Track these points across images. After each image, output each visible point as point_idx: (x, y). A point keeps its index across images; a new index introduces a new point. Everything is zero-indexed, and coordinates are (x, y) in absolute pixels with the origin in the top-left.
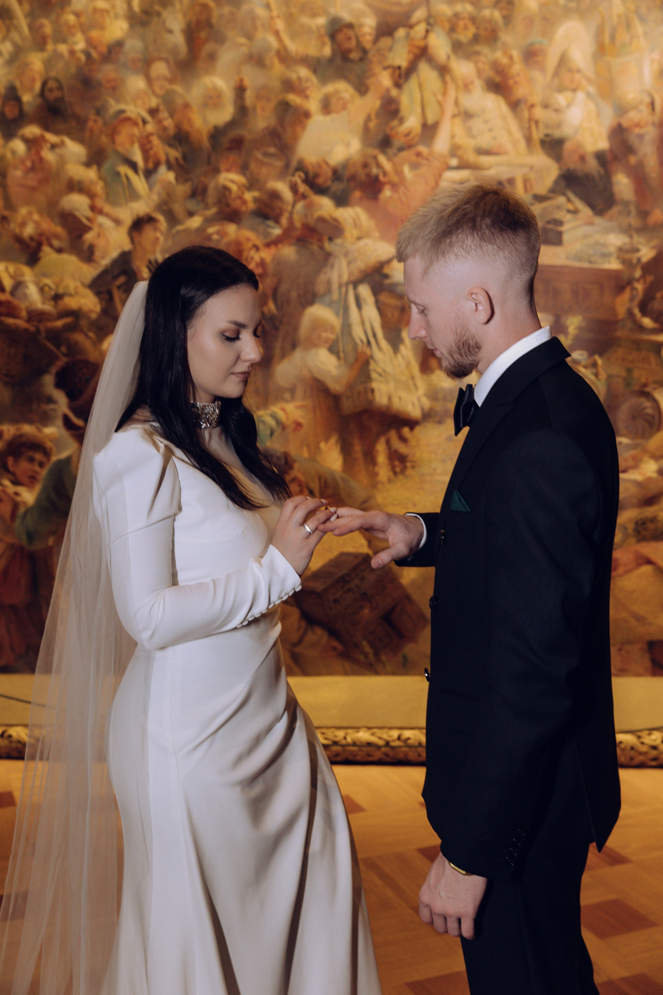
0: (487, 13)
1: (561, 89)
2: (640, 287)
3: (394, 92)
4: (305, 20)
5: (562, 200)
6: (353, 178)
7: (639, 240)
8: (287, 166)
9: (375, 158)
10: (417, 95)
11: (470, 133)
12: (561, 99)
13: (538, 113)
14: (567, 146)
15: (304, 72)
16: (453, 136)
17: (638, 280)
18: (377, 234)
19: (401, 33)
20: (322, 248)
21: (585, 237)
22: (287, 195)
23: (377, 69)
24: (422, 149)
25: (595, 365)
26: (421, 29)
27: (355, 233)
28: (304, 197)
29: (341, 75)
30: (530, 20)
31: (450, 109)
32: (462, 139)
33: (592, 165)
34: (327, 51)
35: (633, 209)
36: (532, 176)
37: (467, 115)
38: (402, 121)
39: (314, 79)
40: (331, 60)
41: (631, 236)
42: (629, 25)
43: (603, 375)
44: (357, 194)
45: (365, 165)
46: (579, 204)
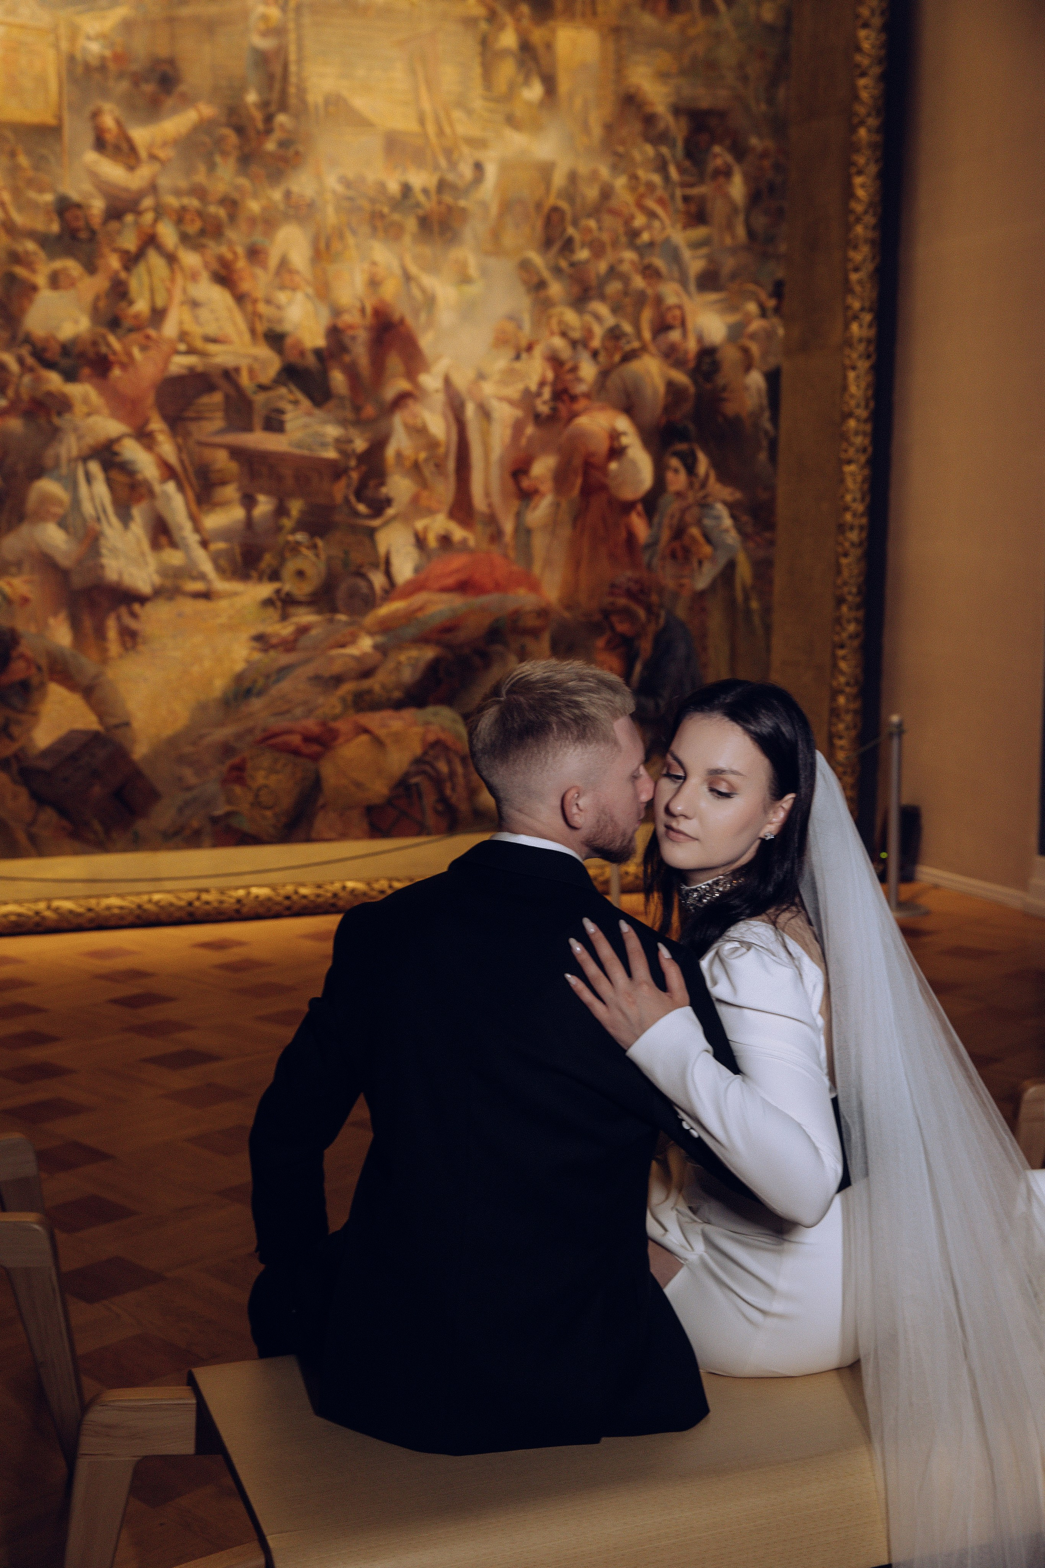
0: (213, 209)
1: (282, 287)
2: (355, 475)
3: (123, 275)
4: (32, 195)
5: (283, 391)
6: (82, 355)
7: (353, 433)
8: (14, 338)
9: (104, 337)
10: (146, 279)
11: (196, 319)
12: (282, 297)
13: (262, 308)
14: (289, 341)
15: (31, 246)
16: (181, 323)
17: (352, 469)
18: (106, 411)
19: (129, 218)
20: (50, 422)
21: (306, 426)
22: (14, 366)
23: (106, 250)
24: (152, 332)
25: (314, 547)
26: (149, 217)
27: (85, 409)
28: (31, 370)
29: (69, 252)
30: (253, 221)
31: (178, 296)
32: (190, 326)
33: (311, 361)
34: (55, 227)
35: (348, 404)
36: (256, 366)
37: (195, 304)
38: (131, 303)
39: (42, 255)
40: (59, 238)
41: (346, 428)
42: (341, 237)
43: (323, 556)
44: (86, 371)
45: (95, 343)
46: (300, 396)
